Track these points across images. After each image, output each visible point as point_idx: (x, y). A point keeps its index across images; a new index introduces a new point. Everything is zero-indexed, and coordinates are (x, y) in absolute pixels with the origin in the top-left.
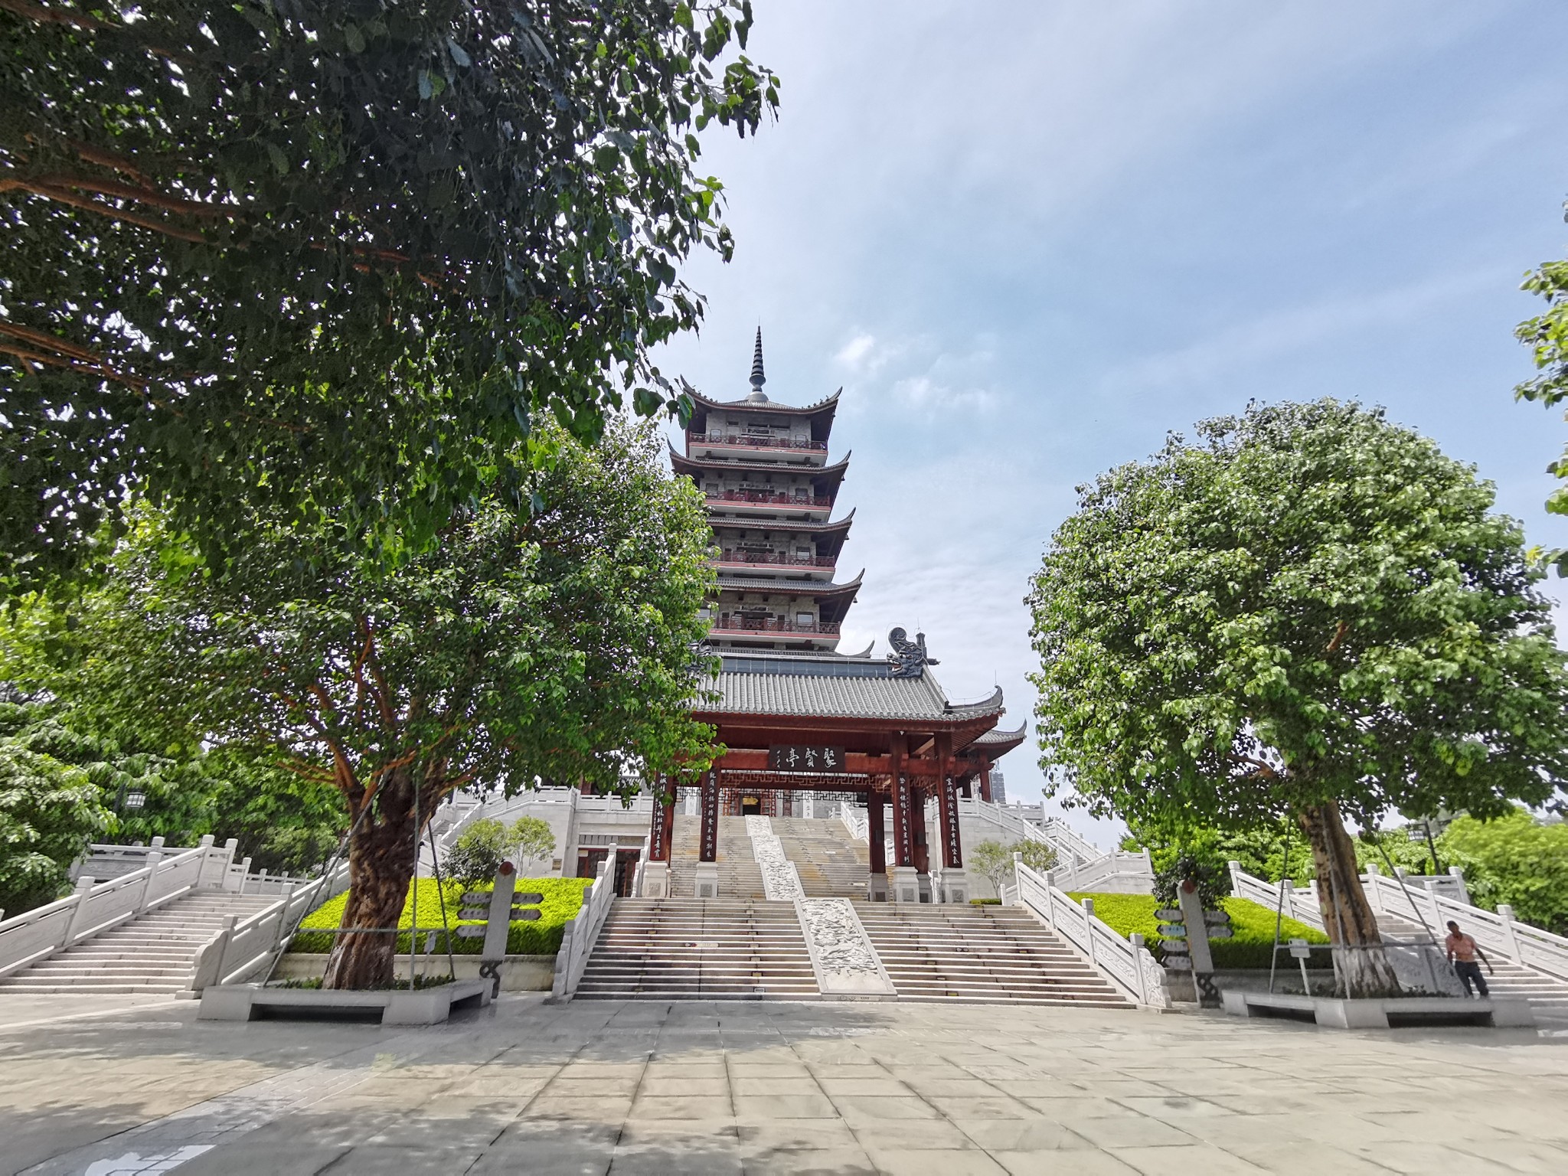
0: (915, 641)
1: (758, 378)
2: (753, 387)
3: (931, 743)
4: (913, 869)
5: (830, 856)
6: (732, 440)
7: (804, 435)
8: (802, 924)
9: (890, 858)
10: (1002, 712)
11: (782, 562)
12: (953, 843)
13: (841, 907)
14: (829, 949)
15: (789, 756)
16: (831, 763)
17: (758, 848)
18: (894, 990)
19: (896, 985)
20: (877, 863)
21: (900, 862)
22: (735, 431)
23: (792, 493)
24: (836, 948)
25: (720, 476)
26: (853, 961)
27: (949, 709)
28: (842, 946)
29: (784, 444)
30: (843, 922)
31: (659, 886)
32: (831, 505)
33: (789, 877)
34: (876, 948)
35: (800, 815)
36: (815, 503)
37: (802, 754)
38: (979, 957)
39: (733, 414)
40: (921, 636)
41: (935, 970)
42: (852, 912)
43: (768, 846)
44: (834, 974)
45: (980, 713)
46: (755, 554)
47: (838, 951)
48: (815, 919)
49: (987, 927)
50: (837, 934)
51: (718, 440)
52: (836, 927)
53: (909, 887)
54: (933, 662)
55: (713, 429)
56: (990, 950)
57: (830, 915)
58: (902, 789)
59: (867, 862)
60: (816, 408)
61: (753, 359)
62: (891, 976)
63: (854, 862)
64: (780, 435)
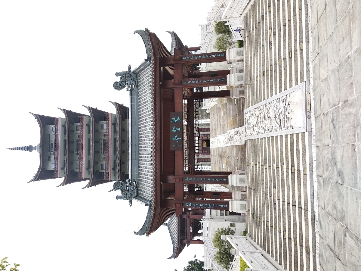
0: (119, 77)
1: (30, 148)
2: (34, 151)
3: (167, 68)
4: (228, 76)
5: (224, 114)
6: (56, 159)
7: (52, 127)
8: (259, 136)
9: (223, 88)
10: (147, 30)
11: (108, 135)
12: (214, 56)
13: (249, 114)
14: (274, 123)
15: (176, 140)
16: (178, 119)
17: (222, 145)
18: (301, 85)
19: (296, 83)
20: (226, 94)
21: (224, 83)
22: (52, 157)
23: (78, 132)
24: (273, 119)
25: (72, 163)
26: (282, 109)
27: (149, 58)
28: (272, 115)
29: (57, 136)
30: (257, 113)
31: (241, 205)
32: (83, 115)
33: (233, 133)
34: (272, 95)
35: (209, 125)
36: (82, 122)
37: (174, 134)
38: (275, 34)
39: (44, 159)
40: (117, 74)
41: (285, 59)
42: (251, 108)
43: (221, 140)
44: (292, 122)
45: (149, 42)
46: (106, 147)
47: (275, 117)
48: (256, 129)
49: (256, 33)
50: (264, 118)
51: (56, 164)
52: (261, 118)
53: (236, 78)
54: (130, 68)
55: (51, 167)
56: (270, 28)
57: (254, 121)
58: (189, 82)
59: (225, 99)
60: (39, 123)
61: (21, 151)
62: (291, 86)
63: (226, 104)
64: (53, 138)
